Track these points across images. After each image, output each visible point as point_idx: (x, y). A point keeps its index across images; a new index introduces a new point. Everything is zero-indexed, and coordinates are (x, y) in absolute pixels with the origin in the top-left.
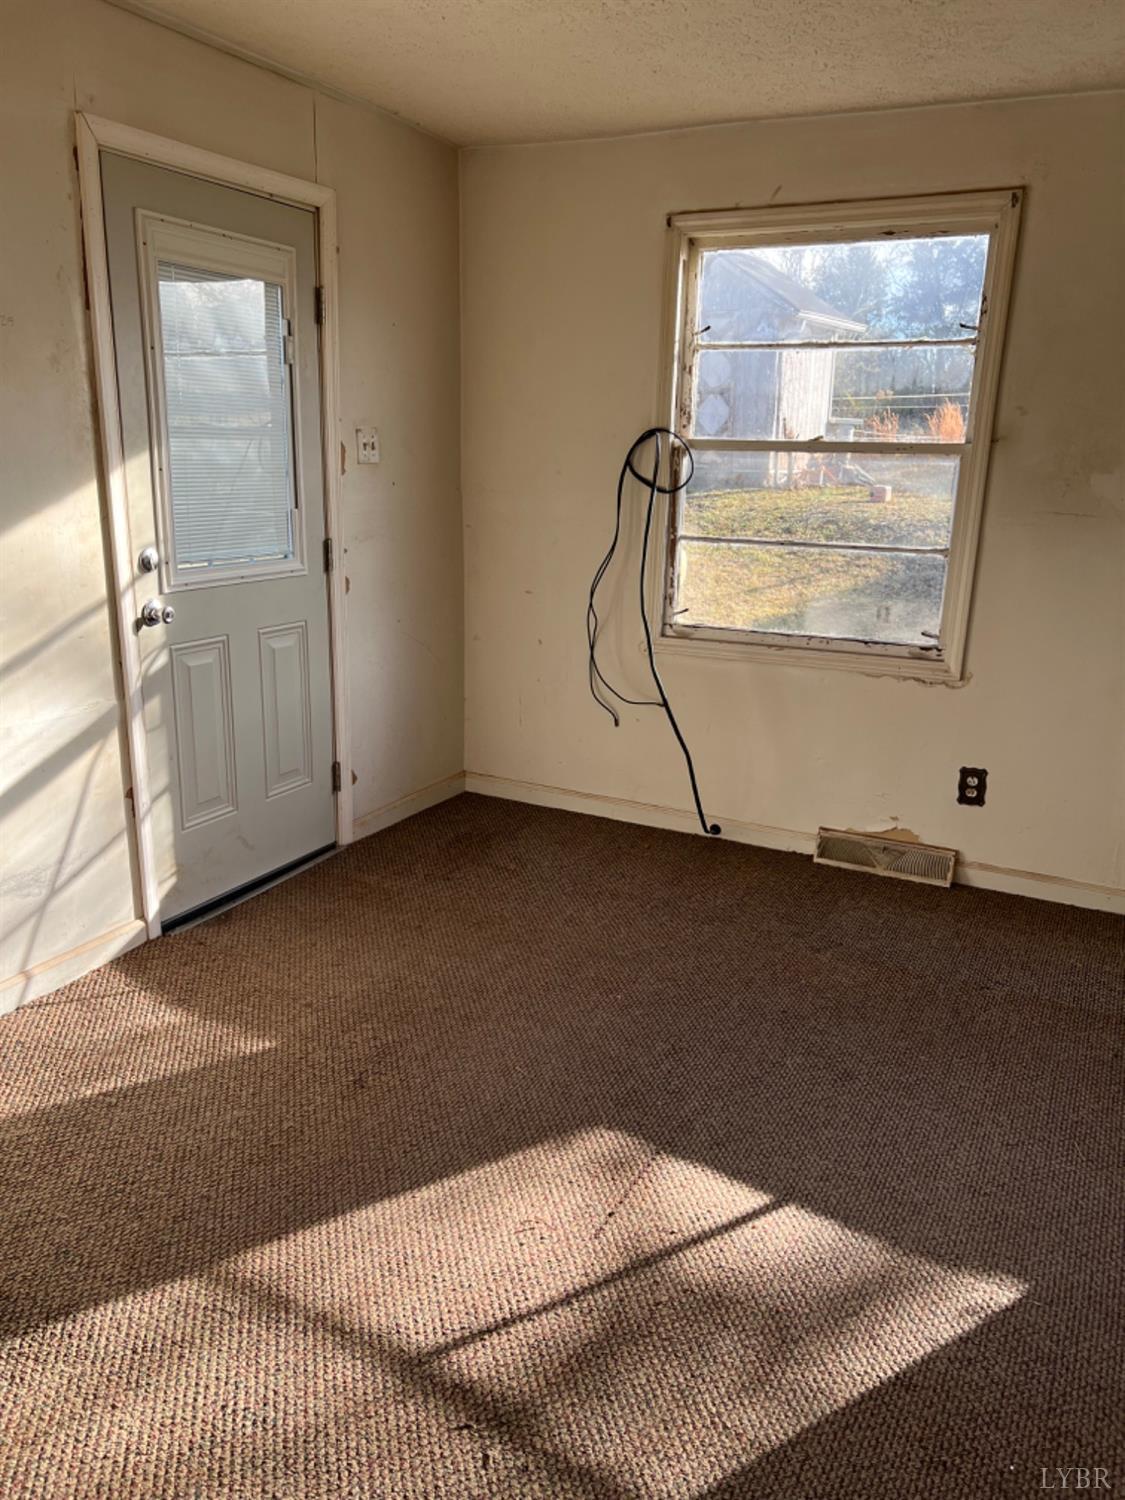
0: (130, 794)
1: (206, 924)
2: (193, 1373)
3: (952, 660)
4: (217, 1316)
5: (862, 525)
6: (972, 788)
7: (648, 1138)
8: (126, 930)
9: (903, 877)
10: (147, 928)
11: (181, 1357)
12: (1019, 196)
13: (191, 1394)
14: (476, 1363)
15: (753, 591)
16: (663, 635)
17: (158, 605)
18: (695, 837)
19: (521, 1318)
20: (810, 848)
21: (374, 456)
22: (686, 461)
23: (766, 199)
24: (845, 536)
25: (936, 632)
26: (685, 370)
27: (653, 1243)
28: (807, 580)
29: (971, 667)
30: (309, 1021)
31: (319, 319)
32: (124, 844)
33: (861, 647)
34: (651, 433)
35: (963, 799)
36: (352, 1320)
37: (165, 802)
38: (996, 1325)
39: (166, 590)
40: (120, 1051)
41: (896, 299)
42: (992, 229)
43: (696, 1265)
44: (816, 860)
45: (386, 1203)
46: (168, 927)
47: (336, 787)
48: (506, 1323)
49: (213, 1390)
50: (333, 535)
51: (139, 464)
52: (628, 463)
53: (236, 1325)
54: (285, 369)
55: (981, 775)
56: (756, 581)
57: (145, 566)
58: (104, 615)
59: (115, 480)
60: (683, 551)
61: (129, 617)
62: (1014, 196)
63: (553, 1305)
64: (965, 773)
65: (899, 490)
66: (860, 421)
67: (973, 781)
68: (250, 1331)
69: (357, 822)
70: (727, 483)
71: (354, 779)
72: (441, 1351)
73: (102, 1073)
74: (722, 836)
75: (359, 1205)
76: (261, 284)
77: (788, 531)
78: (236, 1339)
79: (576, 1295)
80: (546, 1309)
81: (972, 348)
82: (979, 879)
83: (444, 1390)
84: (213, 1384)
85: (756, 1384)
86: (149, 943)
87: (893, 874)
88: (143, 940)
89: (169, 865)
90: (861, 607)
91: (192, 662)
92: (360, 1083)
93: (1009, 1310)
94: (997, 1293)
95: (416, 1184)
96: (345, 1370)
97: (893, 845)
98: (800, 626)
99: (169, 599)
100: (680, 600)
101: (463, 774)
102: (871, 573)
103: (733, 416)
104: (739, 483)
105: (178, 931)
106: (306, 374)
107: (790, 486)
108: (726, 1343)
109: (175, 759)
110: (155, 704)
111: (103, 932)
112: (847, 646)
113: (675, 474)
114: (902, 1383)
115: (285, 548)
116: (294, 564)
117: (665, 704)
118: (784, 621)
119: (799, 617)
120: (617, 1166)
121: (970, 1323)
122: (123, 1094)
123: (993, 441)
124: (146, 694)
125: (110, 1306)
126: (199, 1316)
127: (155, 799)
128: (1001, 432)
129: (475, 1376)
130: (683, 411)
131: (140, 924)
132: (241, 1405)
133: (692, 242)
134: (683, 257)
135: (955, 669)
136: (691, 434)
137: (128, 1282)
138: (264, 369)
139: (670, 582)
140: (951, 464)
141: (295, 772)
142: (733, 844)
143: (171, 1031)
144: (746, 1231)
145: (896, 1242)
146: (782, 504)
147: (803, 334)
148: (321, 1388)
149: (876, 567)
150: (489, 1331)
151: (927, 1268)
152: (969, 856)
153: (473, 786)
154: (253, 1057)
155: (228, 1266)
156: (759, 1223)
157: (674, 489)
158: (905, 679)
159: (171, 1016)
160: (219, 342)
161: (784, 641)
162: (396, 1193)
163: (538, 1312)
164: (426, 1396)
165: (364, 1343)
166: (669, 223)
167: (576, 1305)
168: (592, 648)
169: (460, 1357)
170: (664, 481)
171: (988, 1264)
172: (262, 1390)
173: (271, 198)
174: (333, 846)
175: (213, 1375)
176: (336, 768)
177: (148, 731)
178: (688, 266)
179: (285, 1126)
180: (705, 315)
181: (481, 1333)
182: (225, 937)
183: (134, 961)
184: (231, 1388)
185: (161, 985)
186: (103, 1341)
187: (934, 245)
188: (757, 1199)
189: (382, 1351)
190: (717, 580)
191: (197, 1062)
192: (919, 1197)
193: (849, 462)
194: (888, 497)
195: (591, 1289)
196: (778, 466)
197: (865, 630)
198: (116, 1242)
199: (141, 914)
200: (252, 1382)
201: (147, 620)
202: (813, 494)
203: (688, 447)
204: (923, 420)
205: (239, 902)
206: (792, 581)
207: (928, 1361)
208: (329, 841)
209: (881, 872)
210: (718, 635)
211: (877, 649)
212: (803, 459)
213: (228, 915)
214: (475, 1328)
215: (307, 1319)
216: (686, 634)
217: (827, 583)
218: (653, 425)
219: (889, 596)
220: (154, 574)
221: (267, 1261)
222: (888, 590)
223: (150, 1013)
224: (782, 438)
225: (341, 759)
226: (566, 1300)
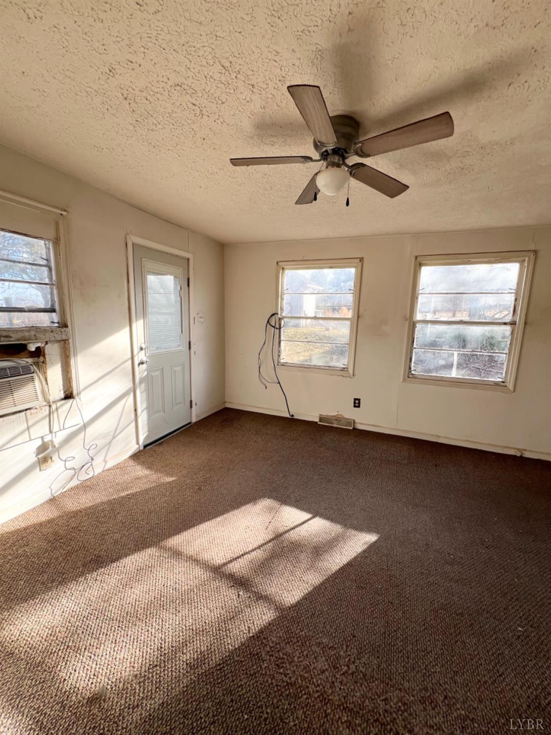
0: (136, 410)
1: (156, 445)
2: (155, 575)
3: (351, 370)
4: (161, 558)
5: (325, 336)
6: (357, 403)
7: (279, 501)
8: (134, 448)
9: (341, 427)
10: (139, 447)
11: (151, 571)
12: (361, 260)
13: (154, 582)
14: (235, 568)
15: (298, 353)
16: (278, 365)
17: (145, 359)
18: (287, 418)
19: (247, 553)
20: (317, 420)
21: (202, 320)
22: (283, 321)
23: (301, 259)
24: (320, 339)
25: (346, 364)
26: (282, 299)
27: (281, 530)
28: (312, 350)
29: (355, 373)
30: (185, 472)
31: (188, 285)
32: (133, 424)
33: (328, 368)
34: (273, 315)
35: (355, 406)
36: (200, 557)
37: (145, 413)
38: (372, 547)
39: (147, 355)
40: (132, 482)
41: (330, 282)
42: (356, 267)
43: (293, 535)
44: (319, 423)
45: (208, 522)
46: (145, 447)
47: (191, 407)
48: (243, 555)
49: (160, 580)
50: (191, 340)
51: (140, 323)
52: (268, 322)
53: (167, 561)
54: (179, 299)
55: (359, 400)
56: (299, 351)
57: (141, 349)
58: (130, 362)
59: (134, 326)
60: (282, 343)
61: (136, 362)
62: (360, 260)
63: (255, 549)
64: (355, 399)
65: (334, 329)
66: (323, 311)
67: (357, 402)
68: (171, 562)
69: (197, 416)
70: (293, 326)
71: (196, 404)
72: (225, 564)
73: (127, 489)
74: (294, 417)
75: (200, 523)
76: (173, 277)
77: (306, 338)
78: (167, 564)
79: (262, 546)
80: (253, 550)
81: (352, 295)
82: (360, 427)
83: (226, 576)
84: (160, 578)
85: (311, 567)
86: (140, 451)
87: (338, 426)
88: (138, 451)
89: (146, 429)
90: (326, 357)
91: (154, 374)
92: (200, 489)
93: (375, 542)
94: (372, 538)
95: (216, 517)
96: (198, 572)
97: (338, 419)
98: (310, 362)
99: (148, 357)
100: (282, 357)
101: (225, 402)
102: (328, 349)
103: (291, 310)
104: (296, 326)
105: (148, 447)
106: (185, 300)
107: (306, 326)
108: (303, 556)
109: (148, 400)
110: (143, 385)
111: (128, 448)
112: (325, 368)
113: (280, 325)
114: (350, 564)
115: (179, 344)
116: (181, 348)
117: (279, 383)
118: (306, 361)
119: (311, 359)
120: (270, 509)
121: (365, 547)
122: (133, 495)
123: (358, 317)
124: (141, 382)
125: (130, 557)
126: (156, 558)
127: (142, 411)
128: (360, 315)
129: (235, 571)
130: (281, 309)
131: (137, 446)
132: (169, 584)
133: (283, 268)
134: (281, 272)
135: (351, 373)
136: (284, 315)
137: (135, 550)
138: (173, 298)
139: (279, 352)
140: (348, 323)
141: (180, 403)
142: (297, 419)
143: (146, 476)
144: (306, 525)
145: (345, 526)
146: (305, 331)
147: (311, 291)
148: (192, 577)
149: (328, 347)
150: (238, 558)
151: (354, 532)
152: (357, 421)
153: (228, 405)
154: (169, 483)
155: (163, 543)
156: (309, 522)
157: (280, 328)
158: (339, 376)
159: (147, 472)
160: (161, 291)
161: (308, 366)
162: (211, 519)
163: (251, 551)
164: (221, 577)
165: (203, 564)
166: (277, 264)
167: (261, 549)
168: (259, 368)
169: (230, 566)
170: (277, 326)
171: (369, 530)
172: (175, 579)
173: (177, 256)
174: (190, 423)
175: (160, 576)
176: (191, 402)
177: (141, 393)
178: (282, 274)
179: (179, 502)
180: (286, 285)
181: (236, 558)
182: (161, 449)
183: (135, 457)
184: (166, 579)
185: (144, 463)
186: (128, 568)
187: (339, 270)
188: (309, 516)
189: (208, 565)
190: (289, 350)
191: (154, 484)
192: (350, 513)
193: (321, 322)
194: (331, 329)
195: (266, 543)
196: (303, 322)
197: (326, 363)
198: (132, 538)
199: (138, 443)
200: (172, 577)
201: (142, 363)
202: (312, 329)
203: (284, 317)
204: (338, 311)
205: (165, 439)
206: (308, 350)
207: (355, 558)
208: (189, 421)
209: (335, 425)
210: (292, 365)
211: (331, 368)
212: (309, 321)
213: (162, 443)
214: (234, 557)
215: (187, 557)
216: (283, 365)
217: (317, 351)
218: (274, 312)
219: (332, 354)
220: (143, 351)
221: (175, 541)
222: (332, 352)
223: (140, 471)
224: (304, 316)
225: (193, 399)
226: (259, 547)
